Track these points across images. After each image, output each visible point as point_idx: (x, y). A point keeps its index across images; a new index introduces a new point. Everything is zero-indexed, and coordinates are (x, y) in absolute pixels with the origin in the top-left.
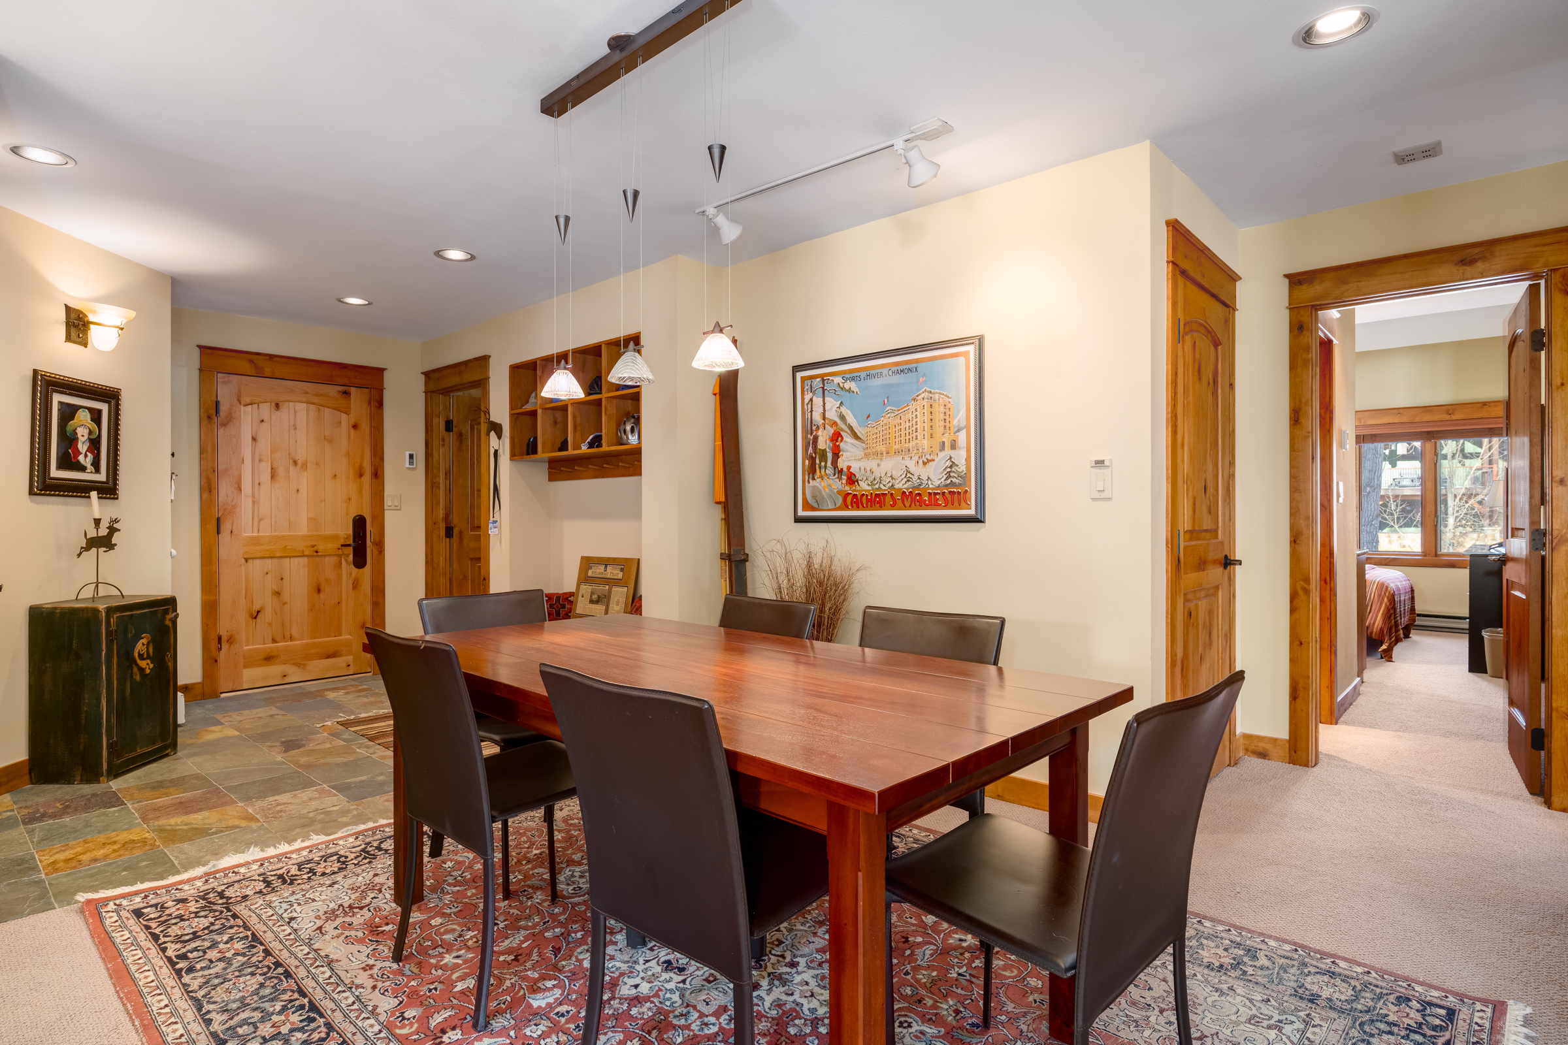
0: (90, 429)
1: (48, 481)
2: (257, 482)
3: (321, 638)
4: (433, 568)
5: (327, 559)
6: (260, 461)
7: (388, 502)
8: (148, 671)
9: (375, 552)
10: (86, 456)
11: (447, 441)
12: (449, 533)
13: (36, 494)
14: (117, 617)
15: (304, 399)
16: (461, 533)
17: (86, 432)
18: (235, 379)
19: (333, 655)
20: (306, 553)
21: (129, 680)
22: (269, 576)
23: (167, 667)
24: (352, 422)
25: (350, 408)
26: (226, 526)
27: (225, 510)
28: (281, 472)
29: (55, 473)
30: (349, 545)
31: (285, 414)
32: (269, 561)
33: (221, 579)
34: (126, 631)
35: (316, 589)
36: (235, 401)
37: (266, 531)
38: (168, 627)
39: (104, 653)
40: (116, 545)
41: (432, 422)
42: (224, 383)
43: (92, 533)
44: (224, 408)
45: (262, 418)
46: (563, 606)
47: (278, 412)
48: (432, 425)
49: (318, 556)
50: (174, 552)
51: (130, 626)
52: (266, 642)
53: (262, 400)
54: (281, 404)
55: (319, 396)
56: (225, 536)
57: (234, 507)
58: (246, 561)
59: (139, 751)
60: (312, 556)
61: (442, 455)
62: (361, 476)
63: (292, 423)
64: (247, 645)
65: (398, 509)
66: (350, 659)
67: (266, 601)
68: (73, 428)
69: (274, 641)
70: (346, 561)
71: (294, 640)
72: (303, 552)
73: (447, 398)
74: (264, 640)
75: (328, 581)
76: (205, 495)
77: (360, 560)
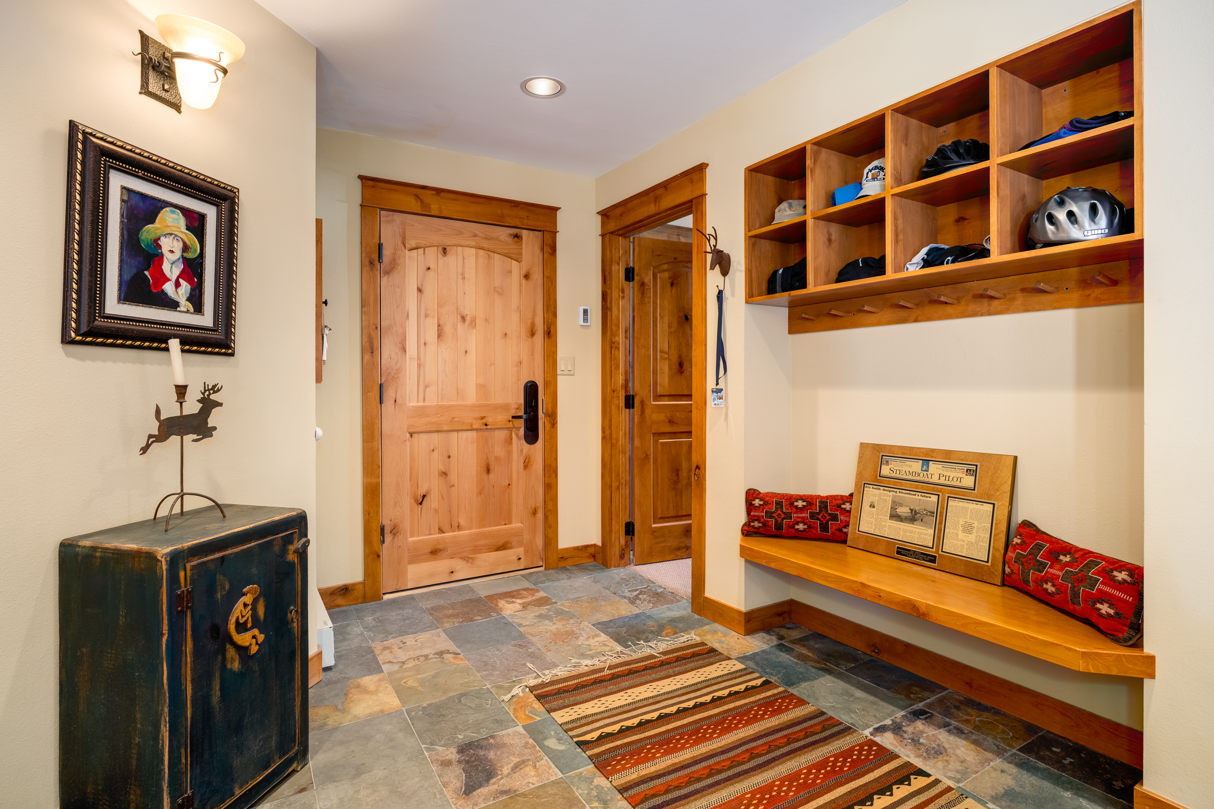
0: (184, 243)
1: (99, 322)
2: (422, 342)
3: (490, 526)
4: (612, 445)
5: (497, 433)
6: (426, 316)
7: (561, 366)
8: (254, 649)
9: (548, 425)
10: (178, 285)
11: (626, 292)
12: (629, 402)
13: (73, 342)
14: (193, 568)
15: (473, 243)
16: (642, 402)
17: (178, 247)
18: (398, 217)
19: (503, 547)
20: (475, 427)
21: (217, 675)
22: (436, 452)
23: (290, 631)
24: (524, 272)
25: (521, 254)
26: (389, 395)
27: (389, 374)
28: (448, 329)
29: (113, 306)
30: (520, 417)
31: (451, 260)
32: (435, 435)
33: (384, 458)
34: (211, 589)
35: (485, 469)
36: (400, 244)
37: (432, 400)
38: (291, 565)
39: (164, 639)
40: (215, 428)
41: (611, 269)
42: (388, 222)
43: (171, 410)
44: (387, 252)
45: (428, 266)
46: (834, 518)
47: (445, 258)
48: (610, 274)
49: (487, 429)
50: (320, 432)
51: (220, 577)
52: (432, 532)
53: (428, 244)
54: (448, 248)
55: (489, 239)
56: (388, 405)
57: (398, 371)
58: (411, 436)
59: (238, 792)
60: (481, 430)
61: (623, 310)
62: (533, 334)
63: (460, 270)
64: (412, 536)
65: (571, 373)
66: (520, 551)
67: (431, 484)
68: (153, 236)
69: (441, 531)
70: (517, 435)
71: (462, 530)
72: (472, 425)
73: (627, 240)
74: (430, 530)
75: (497, 459)
76: (367, 357)
77: (531, 435)
